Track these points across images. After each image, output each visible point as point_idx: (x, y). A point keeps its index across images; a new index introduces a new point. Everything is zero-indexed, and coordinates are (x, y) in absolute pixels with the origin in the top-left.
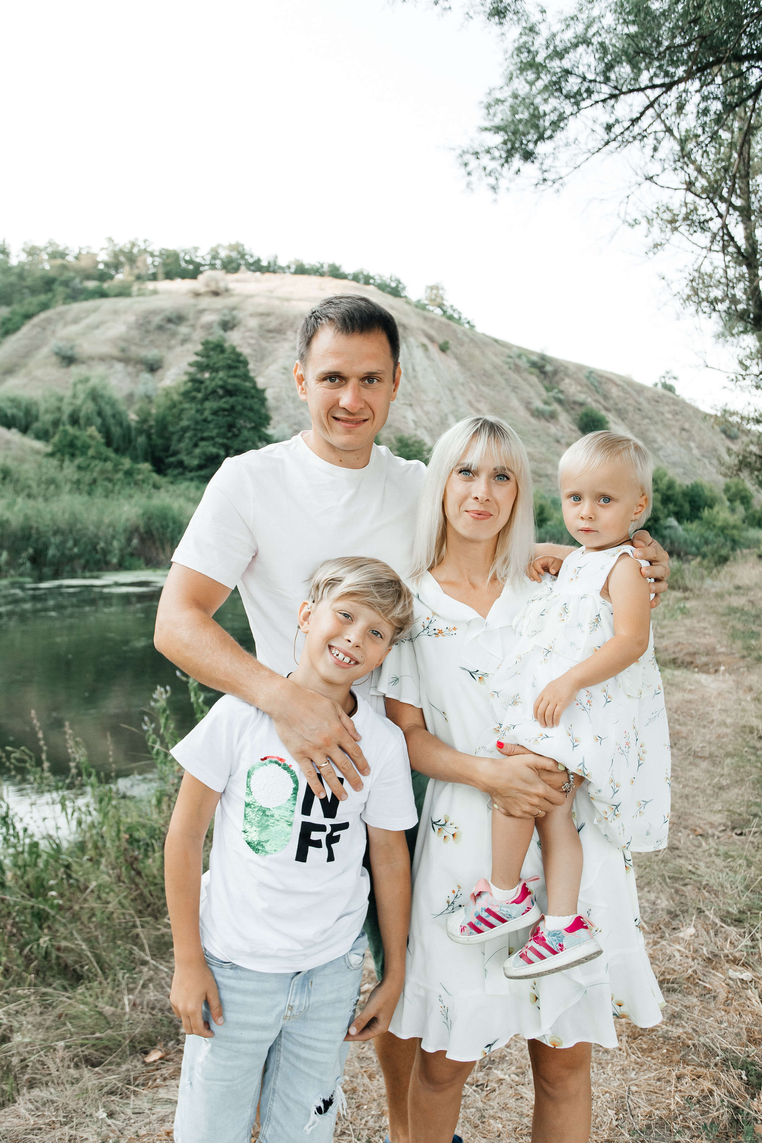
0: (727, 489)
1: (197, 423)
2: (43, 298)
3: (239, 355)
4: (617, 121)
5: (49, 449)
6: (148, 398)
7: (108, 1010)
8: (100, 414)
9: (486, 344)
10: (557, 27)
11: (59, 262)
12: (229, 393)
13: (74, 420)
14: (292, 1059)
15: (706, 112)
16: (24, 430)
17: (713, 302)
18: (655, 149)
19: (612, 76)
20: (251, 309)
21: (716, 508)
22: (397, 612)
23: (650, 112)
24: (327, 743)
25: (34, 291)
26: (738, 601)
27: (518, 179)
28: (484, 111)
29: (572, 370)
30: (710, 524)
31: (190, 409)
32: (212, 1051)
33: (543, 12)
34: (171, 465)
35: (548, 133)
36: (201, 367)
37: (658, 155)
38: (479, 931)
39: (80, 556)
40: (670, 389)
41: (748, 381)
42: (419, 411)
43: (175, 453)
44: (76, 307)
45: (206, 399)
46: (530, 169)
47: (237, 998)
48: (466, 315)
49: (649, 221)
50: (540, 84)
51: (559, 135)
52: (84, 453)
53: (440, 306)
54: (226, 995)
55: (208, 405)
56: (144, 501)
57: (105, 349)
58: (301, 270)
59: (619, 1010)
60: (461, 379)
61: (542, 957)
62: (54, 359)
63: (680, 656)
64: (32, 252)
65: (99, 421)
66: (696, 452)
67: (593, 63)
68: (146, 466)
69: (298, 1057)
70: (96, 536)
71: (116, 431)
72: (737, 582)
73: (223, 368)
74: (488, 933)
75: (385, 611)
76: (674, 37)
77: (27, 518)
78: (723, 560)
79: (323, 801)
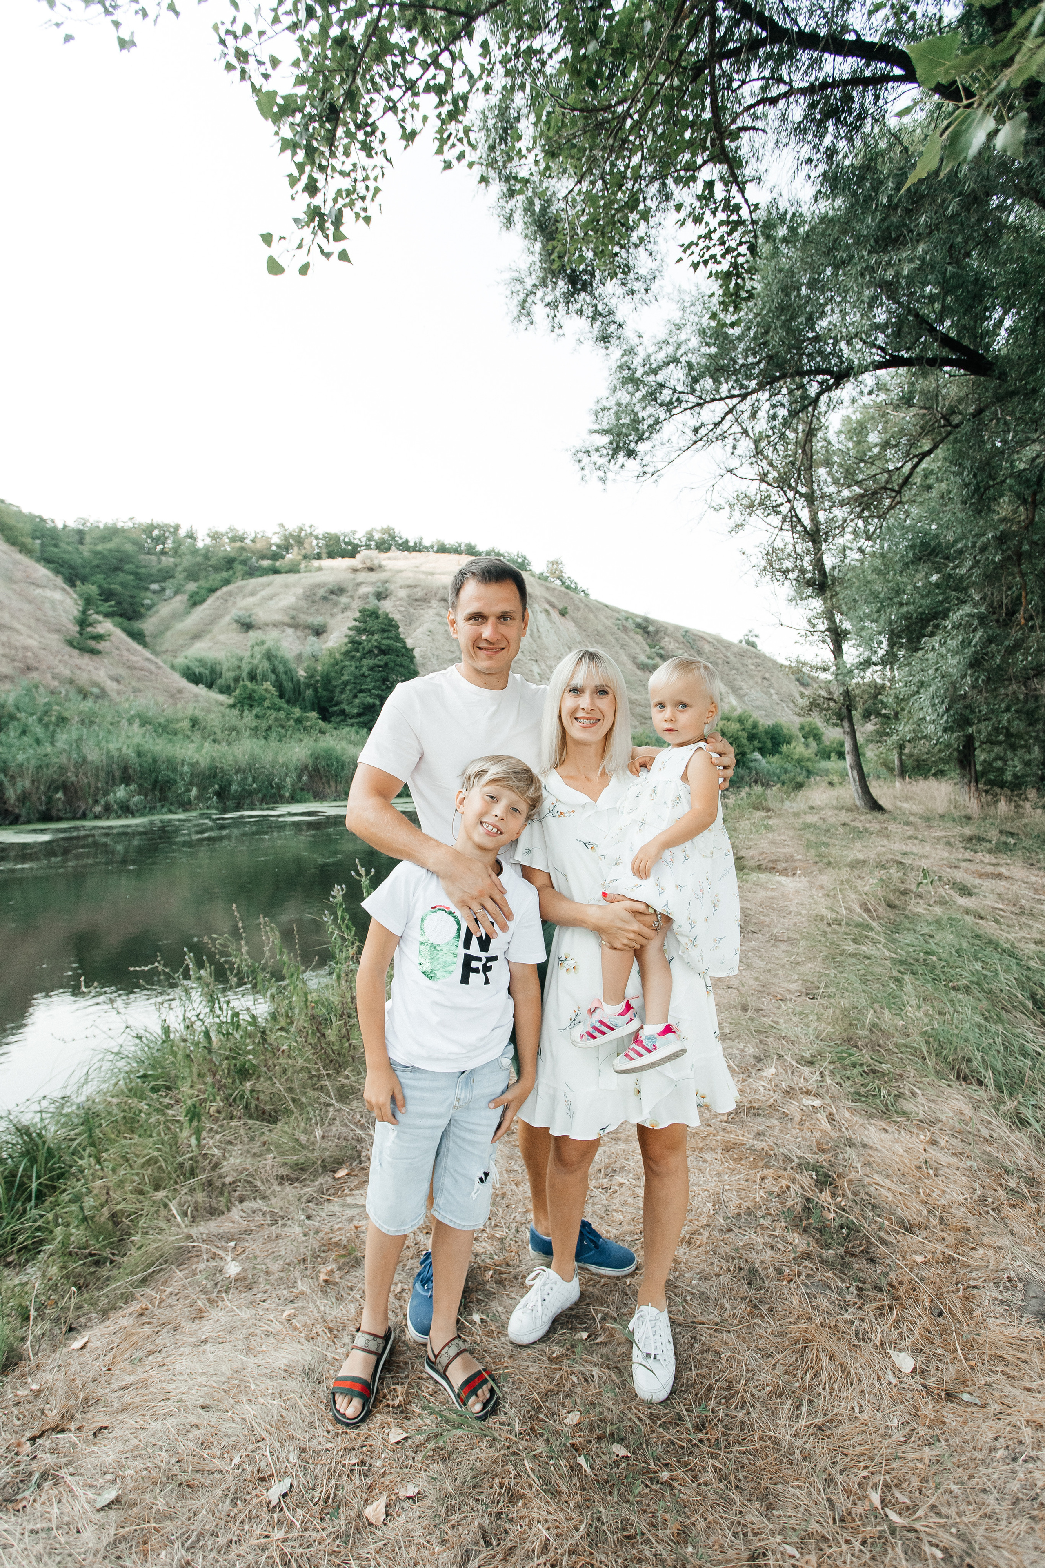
0: (802, 728)
1: (356, 677)
2: (225, 574)
3: (392, 620)
4: (703, 425)
5: (231, 701)
6: (315, 658)
7: (303, 1138)
8: (274, 671)
9: (598, 609)
10: (651, 350)
11: (238, 544)
12: (383, 652)
13: (252, 677)
14: (459, 1141)
15: (774, 417)
16: (210, 686)
17: (785, 572)
18: (734, 447)
19: (697, 387)
20: (400, 582)
21: (793, 744)
22: (531, 793)
23: (730, 416)
24: (482, 894)
25: (217, 569)
26: (811, 819)
27: (623, 472)
28: (594, 418)
29: (670, 630)
30: (788, 757)
31: (350, 666)
32: (398, 1136)
33: (640, 337)
34: (334, 714)
35: (647, 435)
36: (359, 631)
37: (737, 452)
38: (594, 1037)
39: (258, 791)
40: (753, 645)
41: (815, 637)
42: (543, 666)
43: (338, 704)
44: (253, 582)
45: (363, 657)
46: (632, 465)
47: (417, 1094)
48: (582, 584)
49: (731, 506)
50: (639, 395)
51: (655, 436)
52: (260, 704)
53: (559, 578)
54: (408, 1093)
55: (365, 662)
56: (312, 744)
57: (278, 617)
58: (442, 549)
59: (702, 1101)
60: (578, 638)
61: (640, 1055)
62: (234, 626)
63: (764, 863)
64: (215, 536)
65: (273, 677)
66: (775, 697)
67: (683, 378)
68: (314, 714)
69: (463, 1139)
70: (272, 773)
71: (288, 685)
72: (811, 803)
73: (378, 631)
74: (601, 1039)
75: (522, 792)
76: (747, 357)
77: (213, 759)
78: (799, 786)
79: (480, 939)
